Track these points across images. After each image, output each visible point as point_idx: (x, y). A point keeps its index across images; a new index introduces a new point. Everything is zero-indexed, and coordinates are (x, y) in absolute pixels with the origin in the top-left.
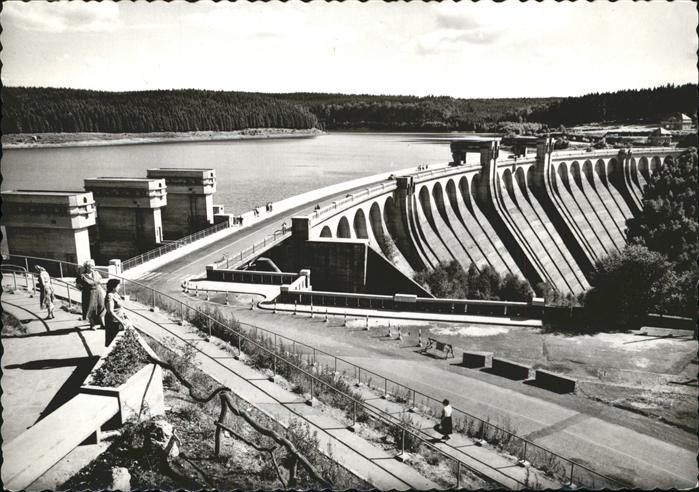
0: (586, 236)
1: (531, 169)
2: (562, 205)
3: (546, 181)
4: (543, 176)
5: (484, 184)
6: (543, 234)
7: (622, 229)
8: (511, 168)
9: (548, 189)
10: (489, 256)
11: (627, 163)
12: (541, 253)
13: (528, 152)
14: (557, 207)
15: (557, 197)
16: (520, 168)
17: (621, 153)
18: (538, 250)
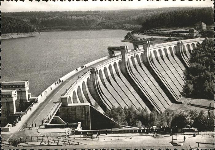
0: (168, 81)
1: (142, 54)
2: (156, 69)
3: (148, 59)
4: (147, 57)
5: (123, 64)
6: (149, 83)
7: (182, 77)
8: (133, 55)
9: (150, 63)
10: (128, 96)
11: (181, 47)
12: (149, 91)
13: (140, 47)
14: (154, 70)
15: (153, 65)
16: (137, 55)
17: (178, 43)
18: (148, 91)
